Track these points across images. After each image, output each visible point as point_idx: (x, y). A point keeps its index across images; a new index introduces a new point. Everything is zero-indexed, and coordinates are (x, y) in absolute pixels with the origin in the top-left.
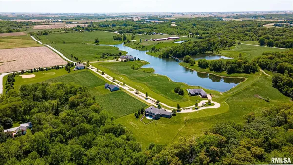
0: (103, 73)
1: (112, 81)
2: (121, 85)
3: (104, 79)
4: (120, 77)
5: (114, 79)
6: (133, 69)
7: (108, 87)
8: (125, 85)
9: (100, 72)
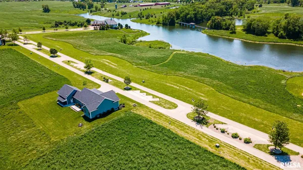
0: (53, 52)
1: (82, 74)
2: (116, 84)
3: (59, 67)
4: (106, 61)
5: (88, 67)
6: (125, 42)
7: (72, 99)
8: (132, 84)
9: (45, 52)
